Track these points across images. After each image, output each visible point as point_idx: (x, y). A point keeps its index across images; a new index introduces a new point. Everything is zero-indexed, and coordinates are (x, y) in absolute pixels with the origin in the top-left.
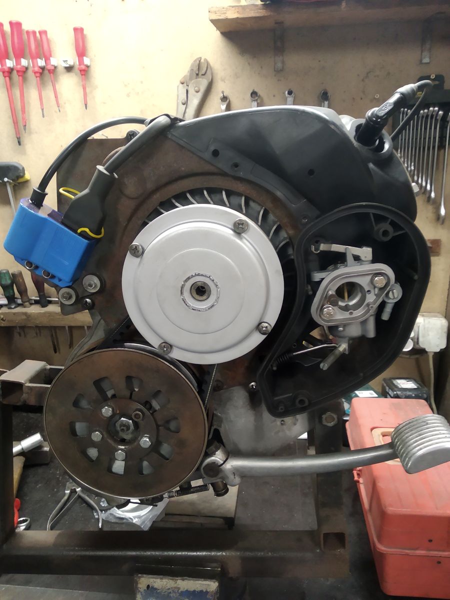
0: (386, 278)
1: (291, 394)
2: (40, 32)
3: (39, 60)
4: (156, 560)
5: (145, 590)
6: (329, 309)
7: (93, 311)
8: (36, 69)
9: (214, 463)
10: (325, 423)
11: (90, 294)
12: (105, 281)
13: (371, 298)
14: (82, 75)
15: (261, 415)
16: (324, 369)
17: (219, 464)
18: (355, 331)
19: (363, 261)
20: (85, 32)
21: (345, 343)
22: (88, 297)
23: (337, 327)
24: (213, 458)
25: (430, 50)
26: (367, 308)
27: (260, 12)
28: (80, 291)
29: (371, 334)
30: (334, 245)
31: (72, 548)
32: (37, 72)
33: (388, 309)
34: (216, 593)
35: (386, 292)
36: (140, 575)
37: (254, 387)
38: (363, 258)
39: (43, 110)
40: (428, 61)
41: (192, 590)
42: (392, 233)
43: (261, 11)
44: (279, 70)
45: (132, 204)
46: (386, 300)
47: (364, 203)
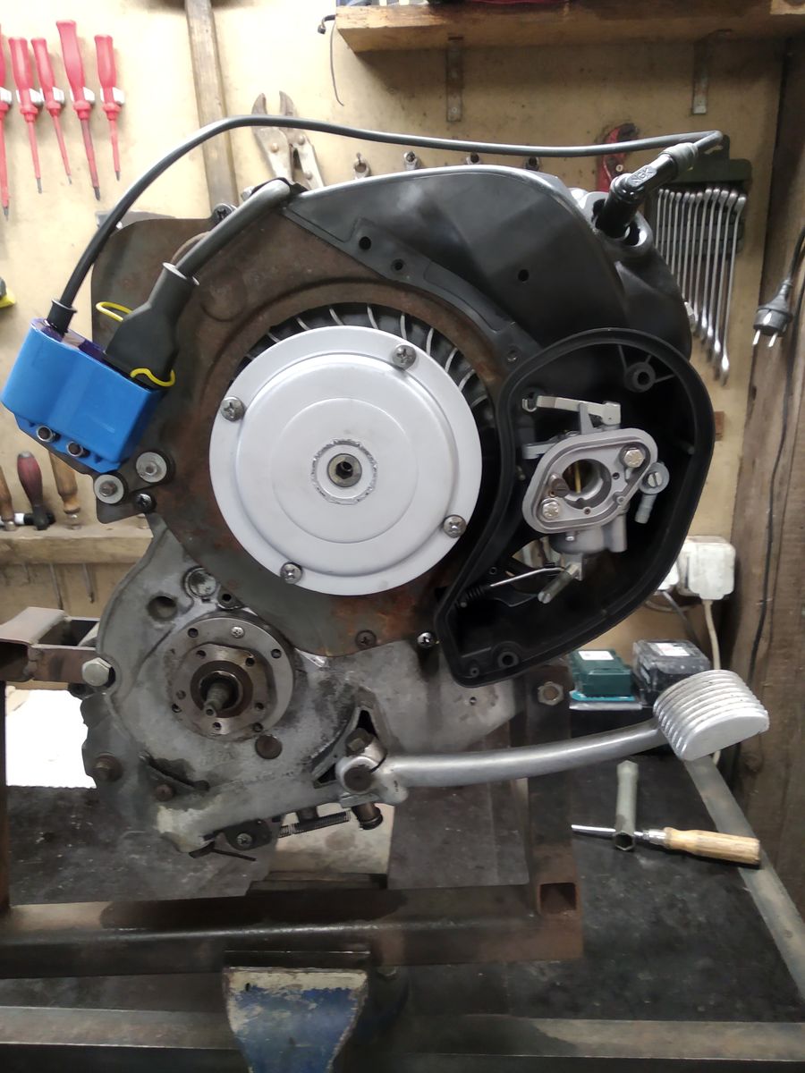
0: (644, 452)
1: (489, 649)
2: (34, 43)
3: (32, 92)
4: (259, 943)
5: (241, 992)
6: (553, 505)
7: (153, 514)
8: (28, 107)
9: (363, 766)
10: (542, 700)
11: (147, 485)
12: (174, 464)
13: (618, 486)
14: (110, 120)
15: (438, 688)
16: (545, 602)
17: (372, 768)
18: (592, 542)
19: (608, 426)
20: (115, 45)
21: (577, 561)
22: (145, 490)
23: (563, 535)
24: (359, 758)
25: (707, 93)
26: (613, 502)
27: (424, 19)
28: (131, 481)
29: (619, 545)
30: (560, 399)
31: (113, 930)
32: (29, 113)
33: (647, 505)
34: (363, 991)
35: (643, 474)
36: (232, 968)
37: (427, 641)
38: (605, 420)
39: (38, 179)
40: (704, 111)
41: (322, 987)
42: (653, 379)
43: (427, 16)
44: (455, 119)
45: (222, 330)
46: (644, 490)
47: (609, 329)
